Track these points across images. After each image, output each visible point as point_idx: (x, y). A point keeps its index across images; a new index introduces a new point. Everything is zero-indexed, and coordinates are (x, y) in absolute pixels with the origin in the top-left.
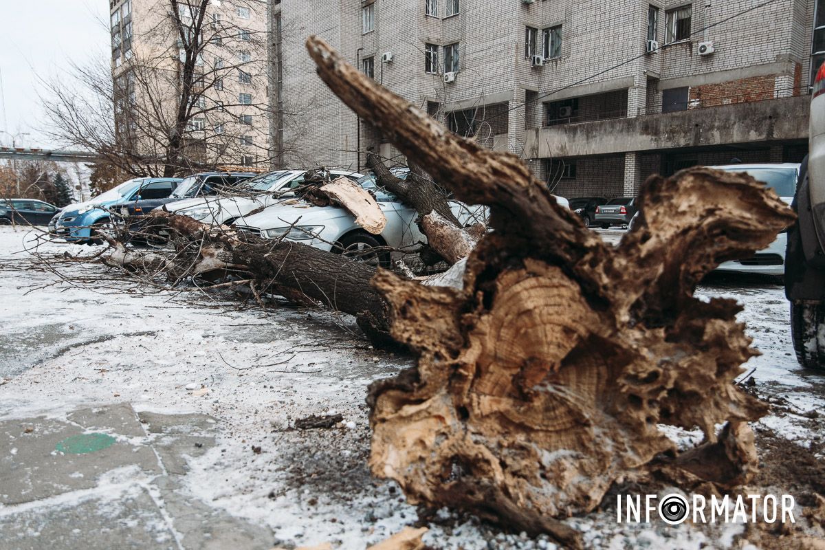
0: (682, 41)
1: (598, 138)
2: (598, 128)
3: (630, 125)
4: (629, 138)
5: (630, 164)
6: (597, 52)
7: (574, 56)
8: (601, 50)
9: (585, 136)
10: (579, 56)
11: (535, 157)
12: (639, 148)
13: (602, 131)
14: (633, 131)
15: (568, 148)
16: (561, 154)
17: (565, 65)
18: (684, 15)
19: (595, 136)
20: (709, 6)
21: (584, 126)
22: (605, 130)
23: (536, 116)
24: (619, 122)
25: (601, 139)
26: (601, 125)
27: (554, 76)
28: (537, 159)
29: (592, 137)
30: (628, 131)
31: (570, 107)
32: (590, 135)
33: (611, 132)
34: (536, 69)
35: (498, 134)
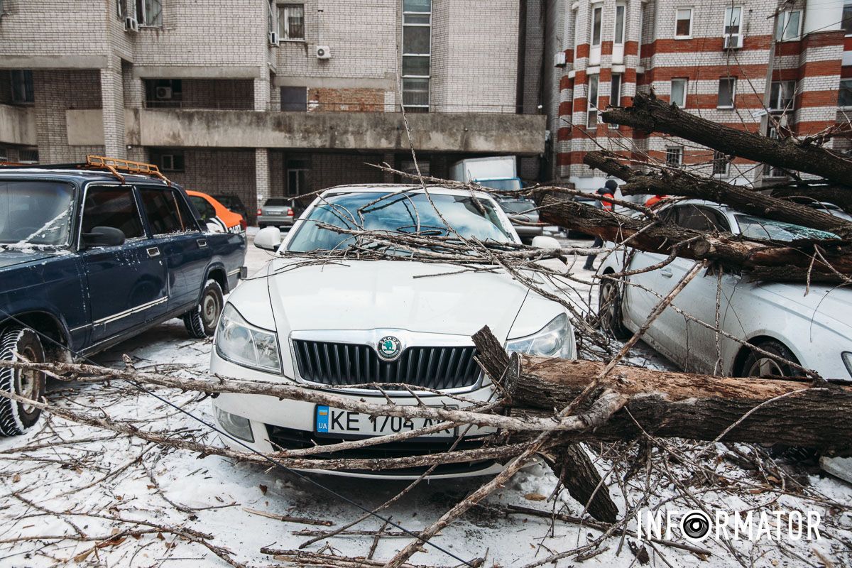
0: (296, 40)
1: (221, 130)
2: (221, 118)
3: (259, 119)
4: (260, 133)
5: (261, 160)
6: (212, 31)
7: (181, 29)
8: (218, 30)
9: (204, 125)
10: (188, 31)
11: (135, 143)
12: (272, 144)
13: (226, 122)
14: (264, 125)
15: (182, 137)
16: (174, 143)
17: (168, 38)
18: (296, 13)
19: (218, 127)
20: (322, 11)
21: (203, 112)
22: (230, 121)
23: (133, 94)
24: (247, 114)
25: (226, 131)
26: (225, 114)
27: (155, 48)
28: (139, 146)
29: (215, 127)
30: (258, 125)
31: (169, 88)
32: (211, 125)
33: (237, 125)
34: (131, 35)
35: (72, 108)
